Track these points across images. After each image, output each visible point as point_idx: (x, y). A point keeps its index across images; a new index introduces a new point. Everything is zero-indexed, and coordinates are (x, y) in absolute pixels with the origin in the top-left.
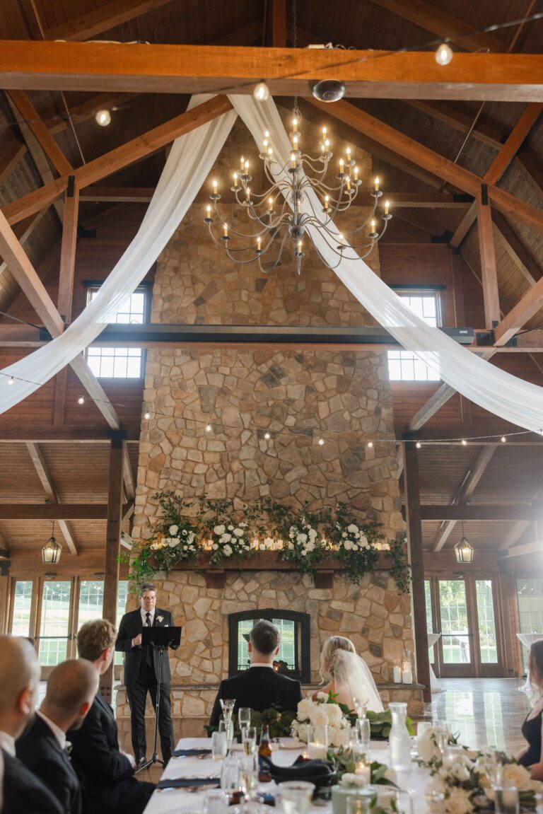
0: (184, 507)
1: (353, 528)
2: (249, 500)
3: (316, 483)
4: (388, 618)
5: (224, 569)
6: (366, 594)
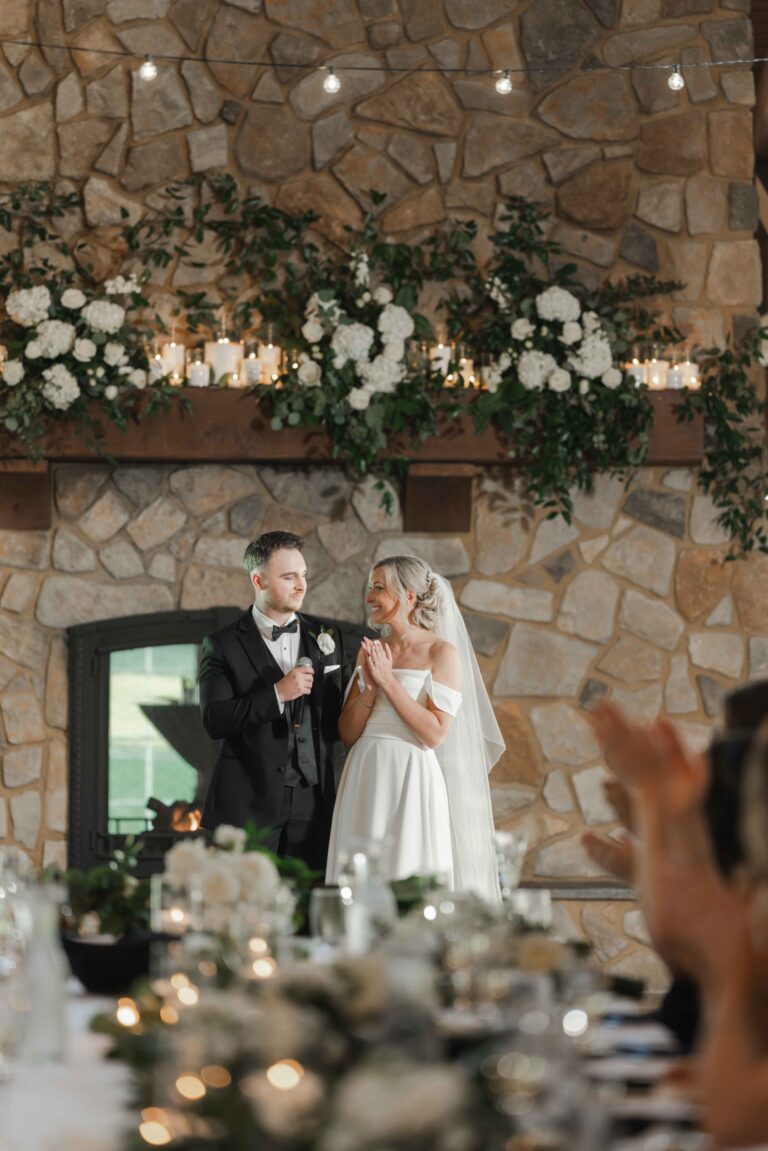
1: (557, 303)
2: (146, 188)
3: (415, 118)
4: (684, 646)
5: (46, 458)
6: (602, 554)
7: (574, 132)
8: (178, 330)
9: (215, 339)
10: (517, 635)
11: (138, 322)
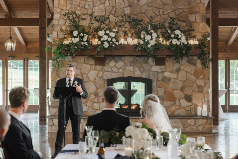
0: (81, 20)
1: (177, 32)
2: (118, 16)
3: (157, 6)
4: (195, 82)
5: (104, 55)
6: (184, 68)
7: (179, 8)
8: (123, 37)
9: (128, 38)
10: (172, 80)
11: (117, 35)
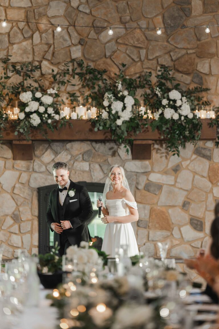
1: (175, 94)
3: (134, 43)
4: (211, 191)
5: (31, 140)
6: (188, 165)
7: (179, 46)
8: (68, 104)
9: (79, 106)
10: (165, 188)
11: (57, 101)
